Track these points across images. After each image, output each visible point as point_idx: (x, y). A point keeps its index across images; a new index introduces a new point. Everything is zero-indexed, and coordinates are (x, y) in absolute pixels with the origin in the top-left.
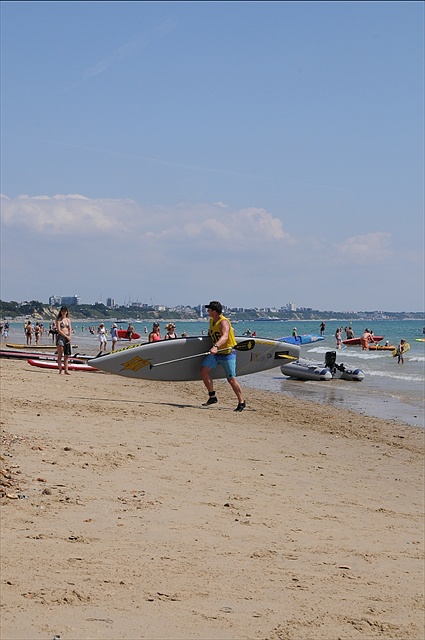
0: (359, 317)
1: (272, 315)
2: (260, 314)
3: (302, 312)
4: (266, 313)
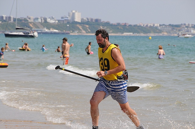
0: (160, 31)
1: (49, 26)
2: (34, 24)
3: (88, 23)
4: (41, 23)
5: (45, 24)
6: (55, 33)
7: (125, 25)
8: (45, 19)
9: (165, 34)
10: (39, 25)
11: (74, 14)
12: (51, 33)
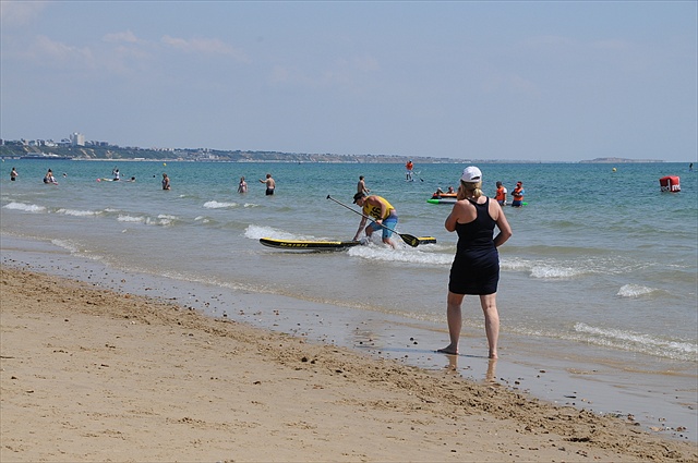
1: (47, 150)
2: (30, 148)
3: (93, 147)
4: (38, 147)
5: (43, 147)
6: (55, 158)
7: (136, 149)
8: (43, 143)
9: (181, 159)
10: (35, 149)
11: (76, 136)
12: (50, 158)
